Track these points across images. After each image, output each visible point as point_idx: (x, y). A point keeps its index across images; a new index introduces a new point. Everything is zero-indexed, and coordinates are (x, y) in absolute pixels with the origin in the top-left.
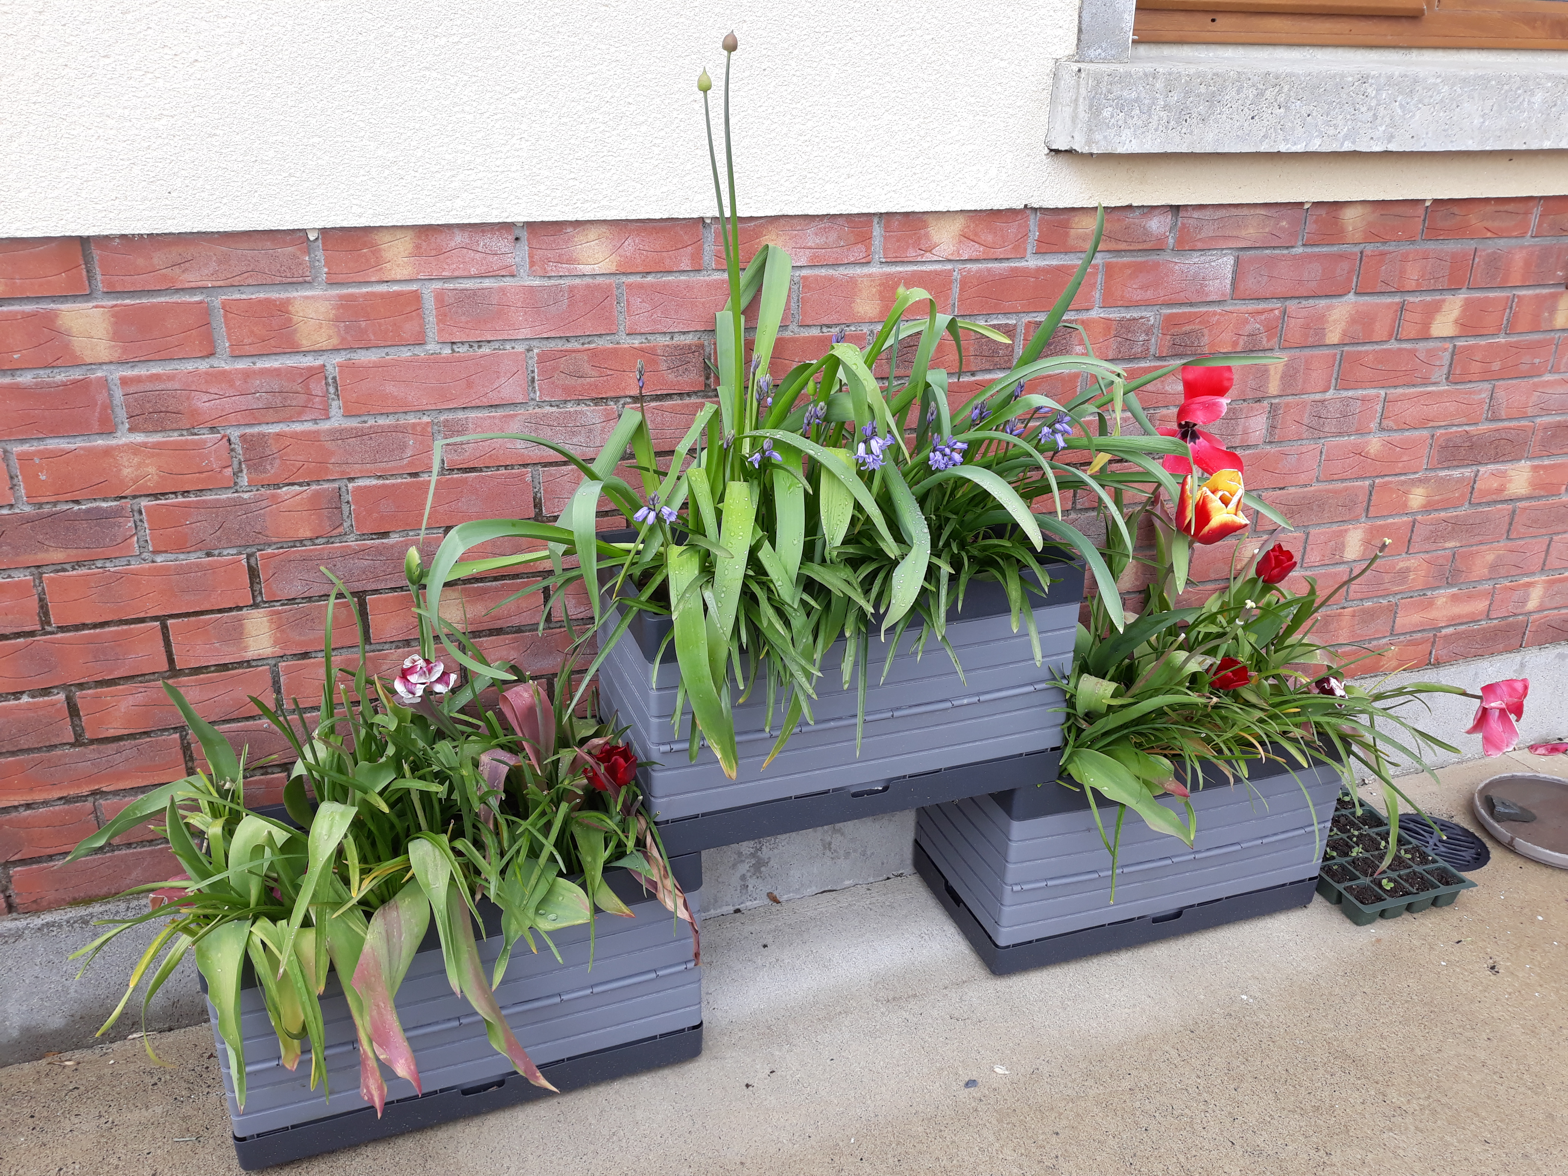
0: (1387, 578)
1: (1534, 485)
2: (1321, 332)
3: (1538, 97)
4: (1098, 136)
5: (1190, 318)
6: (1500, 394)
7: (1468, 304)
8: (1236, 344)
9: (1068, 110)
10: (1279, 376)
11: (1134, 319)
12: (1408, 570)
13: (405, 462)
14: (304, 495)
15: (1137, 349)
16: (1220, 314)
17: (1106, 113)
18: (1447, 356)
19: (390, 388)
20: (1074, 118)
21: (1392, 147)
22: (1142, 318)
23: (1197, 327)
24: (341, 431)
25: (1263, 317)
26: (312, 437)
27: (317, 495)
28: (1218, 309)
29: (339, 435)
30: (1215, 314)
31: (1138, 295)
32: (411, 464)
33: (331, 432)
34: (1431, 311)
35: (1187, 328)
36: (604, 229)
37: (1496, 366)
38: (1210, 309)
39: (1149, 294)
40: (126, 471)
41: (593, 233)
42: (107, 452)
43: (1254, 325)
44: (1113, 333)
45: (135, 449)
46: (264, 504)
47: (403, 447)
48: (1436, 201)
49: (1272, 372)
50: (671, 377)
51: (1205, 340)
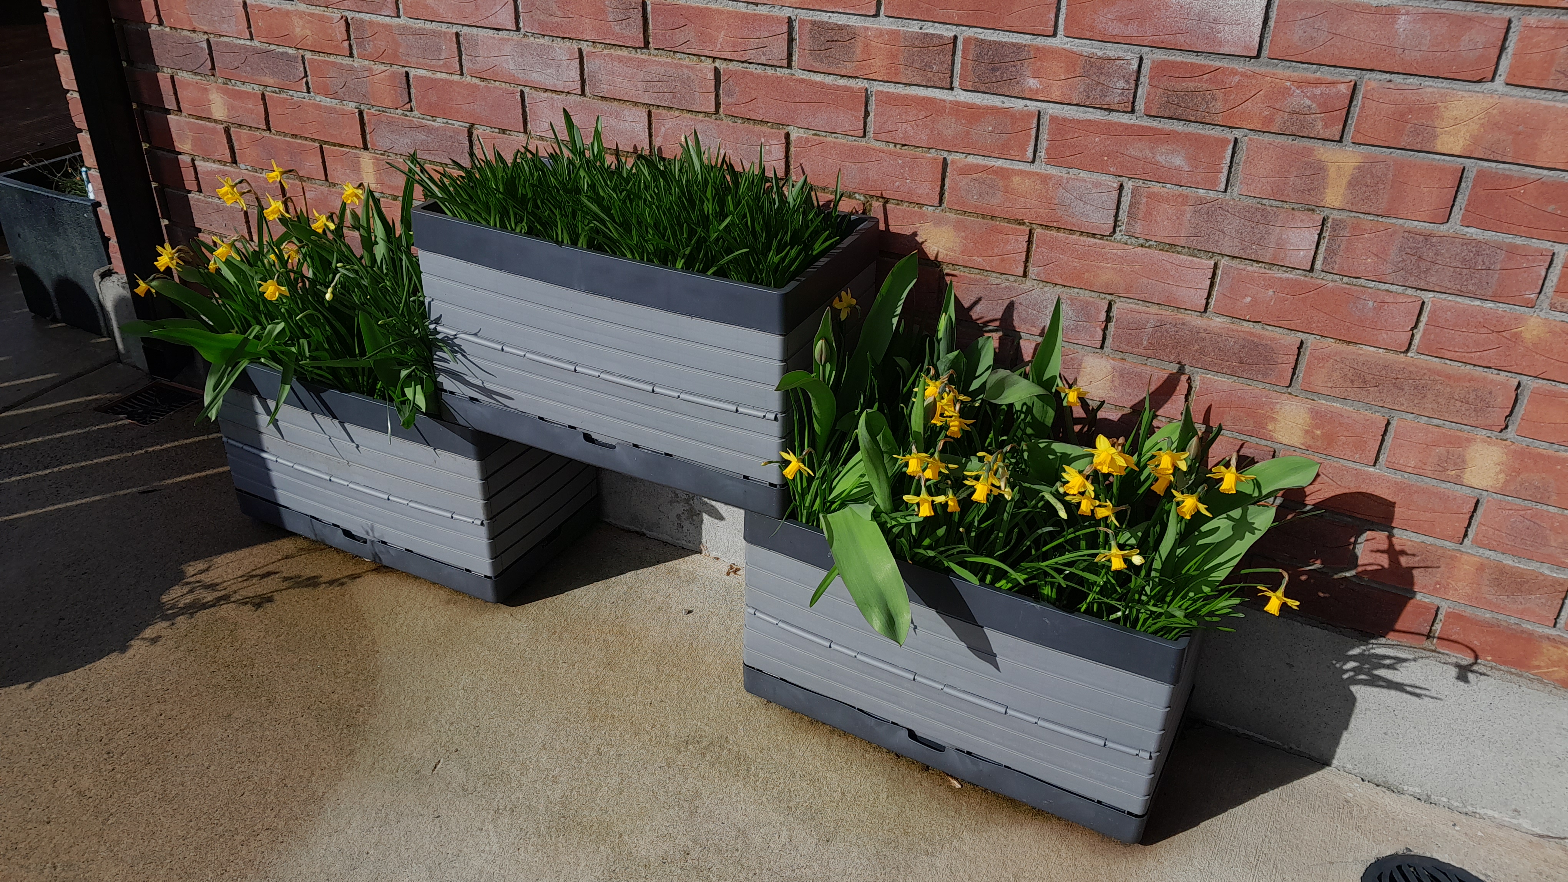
5: (1195, 72)
8: (1270, 120)
10: (1344, 182)
11: (1109, 59)
13: (441, 62)
14: (386, 73)
15: (1114, 98)
16: (1243, 75)
22: (1119, 59)
23: (1205, 86)
24: (404, 27)
25: (1318, 91)
27: (394, 75)
28: (1239, 66)
29: (405, 31)
30: (1234, 72)
31: (1114, 29)
32: (445, 65)
35: (1191, 85)
38: (1225, 63)
39: (1132, 30)
40: (298, 30)
42: (288, 13)
43: (1300, 99)
44: (1079, 71)
45: (301, 14)
46: (366, 74)
47: (439, 50)
49: (1332, 172)
51: (1218, 106)
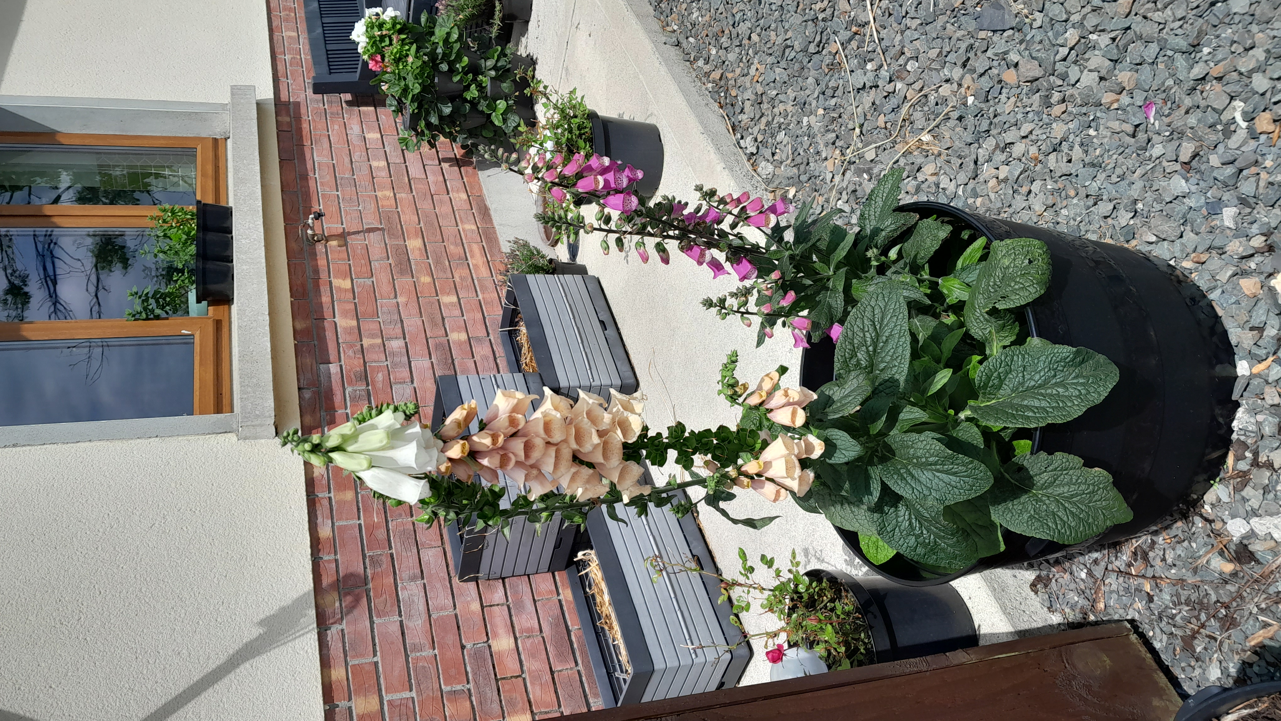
0: (465, 284)
1: (417, 237)
2: (351, 328)
3: (244, 267)
4: (267, 414)
6: (376, 257)
7: (335, 277)
9: (259, 429)
12: (460, 277)
15: (363, 393)
17: (257, 413)
18: (359, 280)
19: (396, 673)
20: (261, 425)
21: (267, 313)
24: (417, 692)
26: (422, 703)
27: (448, 700)
33: (418, 695)
34: (339, 289)
35: (353, 376)
36: (319, 597)
37: (363, 262)
41: (321, 602)
48: (291, 297)
50: (384, 566)
51: (358, 369)
